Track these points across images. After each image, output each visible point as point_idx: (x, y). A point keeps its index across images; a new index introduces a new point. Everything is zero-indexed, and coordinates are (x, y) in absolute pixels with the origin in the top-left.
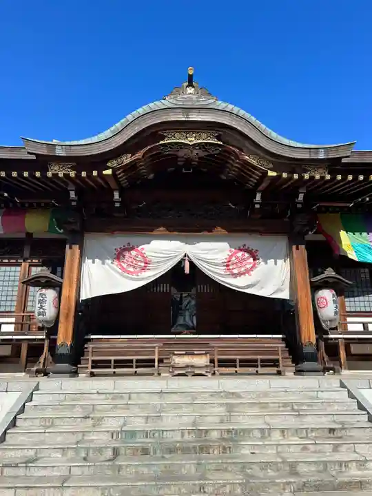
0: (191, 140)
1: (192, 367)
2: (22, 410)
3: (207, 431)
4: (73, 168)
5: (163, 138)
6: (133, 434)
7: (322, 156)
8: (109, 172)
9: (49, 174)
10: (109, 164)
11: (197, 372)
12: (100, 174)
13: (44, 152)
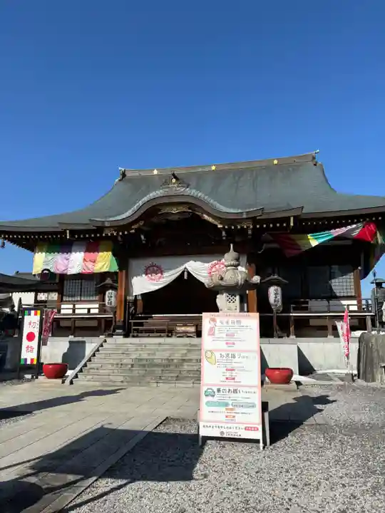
0: (175, 211)
1: (187, 332)
2: (98, 350)
3: (172, 360)
4: (115, 231)
5: (160, 210)
6: (141, 359)
7: (245, 216)
8: (133, 231)
9: (104, 235)
10: (133, 227)
11: (189, 335)
12: (129, 233)
13: (100, 225)
